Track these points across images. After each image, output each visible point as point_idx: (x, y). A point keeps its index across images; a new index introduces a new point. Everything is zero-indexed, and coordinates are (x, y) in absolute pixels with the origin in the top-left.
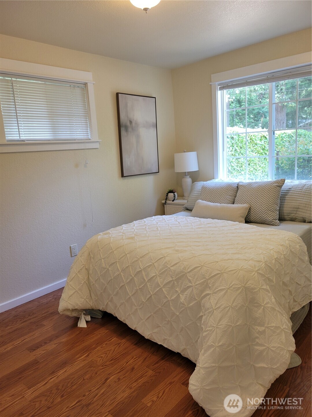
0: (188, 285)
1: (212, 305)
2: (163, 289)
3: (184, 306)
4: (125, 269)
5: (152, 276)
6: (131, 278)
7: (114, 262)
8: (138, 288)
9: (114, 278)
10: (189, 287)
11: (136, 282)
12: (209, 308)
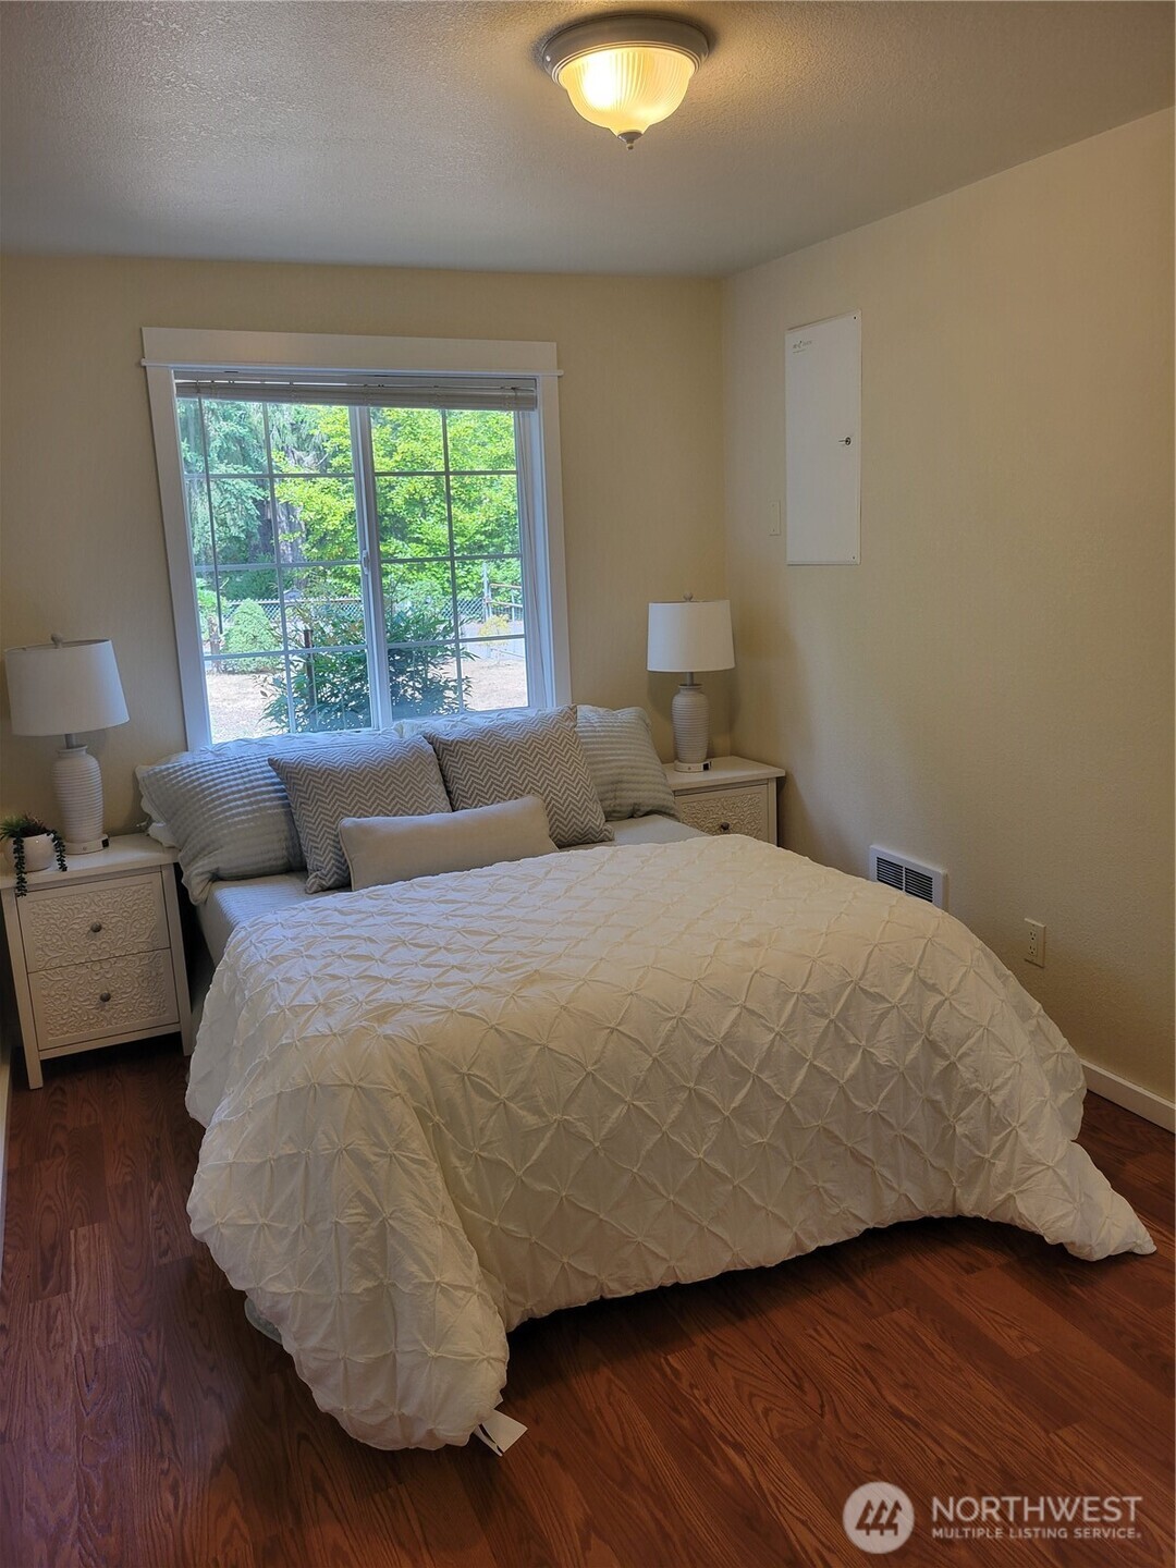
0: (878, 1012)
1: (975, 1021)
2: (815, 1063)
3: (895, 1071)
4: (645, 1080)
5: (767, 1046)
6: (686, 1095)
7: (578, 1082)
8: (727, 1114)
9: (602, 1142)
10: (883, 1016)
11: (711, 1097)
12: (969, 1033)
